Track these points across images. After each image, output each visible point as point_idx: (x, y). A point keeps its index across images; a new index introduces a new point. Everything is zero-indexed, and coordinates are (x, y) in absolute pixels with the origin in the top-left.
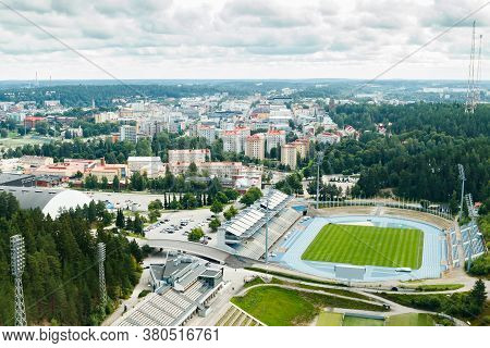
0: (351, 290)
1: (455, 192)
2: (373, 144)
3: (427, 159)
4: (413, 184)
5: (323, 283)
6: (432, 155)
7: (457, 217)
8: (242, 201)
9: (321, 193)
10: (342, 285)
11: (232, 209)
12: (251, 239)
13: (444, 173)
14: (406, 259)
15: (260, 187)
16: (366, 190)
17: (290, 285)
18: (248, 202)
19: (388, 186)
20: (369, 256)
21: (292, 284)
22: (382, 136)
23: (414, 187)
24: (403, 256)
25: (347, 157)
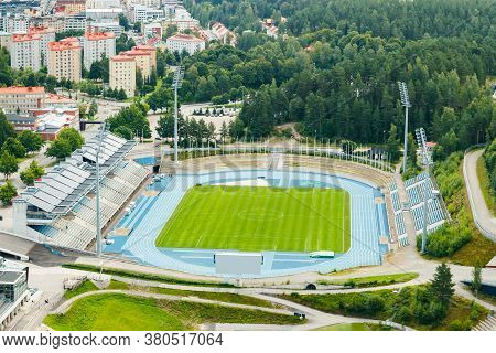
0: (241, 292)
1: (393, 127)
2: (260, 51)
3: (347, 74)
4: (328, 116)
5: (195, 284)
6: (356, 69)
7: (398, 167)
8: (50, 153)
9: (181, 134)
10: (226, 285)
11: (33, 166)
12: (69, 216)
13: (375, 97)
14: (326, 237)
15: (77, 127)
16: (254, 127)
17: (142, 290)
18: (60, 153)
19: (288, 120)
20: (266, 236)
21: (144, 289)
22: (272, 39)
23: (330, 121)
24: (320, 232)
25: (219, 74)
